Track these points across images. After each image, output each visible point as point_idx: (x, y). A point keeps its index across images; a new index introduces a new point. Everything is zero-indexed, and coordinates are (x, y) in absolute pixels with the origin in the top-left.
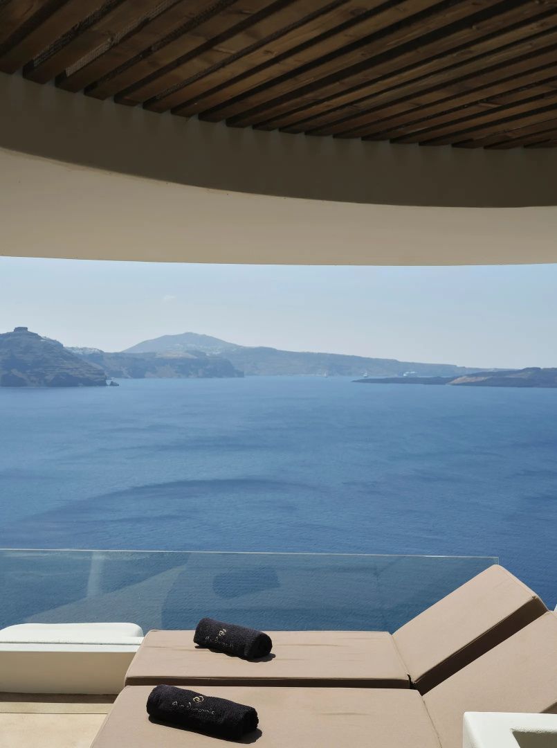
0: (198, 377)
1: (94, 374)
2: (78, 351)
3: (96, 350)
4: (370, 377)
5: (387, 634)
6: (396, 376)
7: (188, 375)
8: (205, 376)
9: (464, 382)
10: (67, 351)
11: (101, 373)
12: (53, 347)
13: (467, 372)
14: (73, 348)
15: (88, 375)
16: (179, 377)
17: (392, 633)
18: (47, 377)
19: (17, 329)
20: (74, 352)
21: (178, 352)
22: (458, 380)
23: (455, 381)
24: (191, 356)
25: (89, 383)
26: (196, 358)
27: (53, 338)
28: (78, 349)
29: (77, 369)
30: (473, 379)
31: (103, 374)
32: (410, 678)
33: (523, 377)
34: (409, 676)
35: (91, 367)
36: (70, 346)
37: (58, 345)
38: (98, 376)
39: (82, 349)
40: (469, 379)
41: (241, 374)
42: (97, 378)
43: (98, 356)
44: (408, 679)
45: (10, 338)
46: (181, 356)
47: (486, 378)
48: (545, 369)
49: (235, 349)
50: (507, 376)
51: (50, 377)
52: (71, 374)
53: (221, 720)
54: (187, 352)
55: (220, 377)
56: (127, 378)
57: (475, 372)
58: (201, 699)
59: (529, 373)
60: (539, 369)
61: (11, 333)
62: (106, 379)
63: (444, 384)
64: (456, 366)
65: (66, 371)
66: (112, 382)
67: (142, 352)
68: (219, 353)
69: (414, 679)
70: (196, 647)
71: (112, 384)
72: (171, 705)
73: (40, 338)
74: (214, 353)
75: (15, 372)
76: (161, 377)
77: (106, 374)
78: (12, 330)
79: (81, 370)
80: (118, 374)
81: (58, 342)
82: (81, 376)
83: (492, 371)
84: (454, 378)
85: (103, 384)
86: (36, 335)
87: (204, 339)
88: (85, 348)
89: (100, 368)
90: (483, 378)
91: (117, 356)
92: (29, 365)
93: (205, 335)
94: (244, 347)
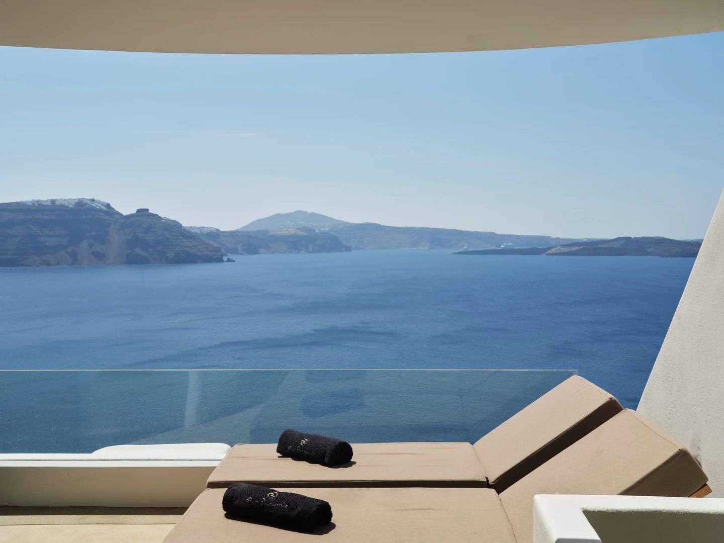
0: (309, 252)
1: (211, 251)
2: (196, 231)
3: (213, 229)
4: (471, 249)
5: (468, 444)
6: (494, 247)
7: (299, 251)
8: (315, 251)
9: (558, 252)
10: (185, 230)
11: (218, 250)
12: (173, 227)
13: (561, 243)
14: (191, 227)
15: (205, 253)
16: (291, 252)
17: (472, 444)
18: (168, 255)
19: (138, 211)
20: (192, 230)
21: (289, 229)
22: (553, 250)
23: (549, 252)
24: (301, 233)
25: (207, 259)
26: (306, 234)
27: (172, 218)
28: (195, 228)
29: (195, 246)
30: (567, 249)
31: (220, 251)
32: (488, 480)
33: (615, 246)
34: (487, 478)
35: (208, 244)
36: (188, 226)
37: (177, 225)
38: (215, 253)
39: (200, 228)
40: (563, 250)
41: (348, 249)
42: (214, 255)
43: (215, 234)
44: (485, 480)
45: (133, 219)
46: (291, 233)
47: (580, 248)
48: (635, 238)
49: (342, 226)
50: (600, 246)
51: (171, 255)
52: (191, 251)
53: (294, 513)
54: (297, 229)
55: (329, 251)
56: (242, 254)
57: (569, 242)
58: (275, 494)
59: (621, 242)
60: (630, 238)
61: (133, 214)
62: (222, 255)
63: (540, 254)
64: (551, 237)
65: (187, 249)
66: (228, 258)
67: (255, 230)
68: (327, 229)
69: (491, 481)
70: (279, 457)
71: (229, 260)
72: (246, 501)
73: (160, 218)
74: (323, 229)
75: (138, 250)
76: (274, 253)
77: (223, 251)
78: (134, 212)
79: (199, 247)
80: (235, 251)
81: (177, 222)
82: (200, 254)
83: (585, 241)
84: (549, 249)
85: (220, 260)
86: (156, 215)
87: (313, 215)
88: (203, 227)
89: (217, 245)
90: (576, 248)
91: (232, 234)
92: (151, 243)
93: (314, 213)
94: (352, 224)
